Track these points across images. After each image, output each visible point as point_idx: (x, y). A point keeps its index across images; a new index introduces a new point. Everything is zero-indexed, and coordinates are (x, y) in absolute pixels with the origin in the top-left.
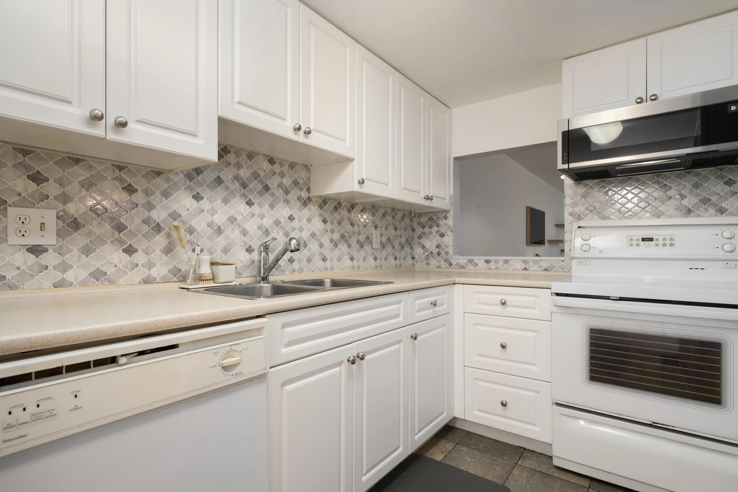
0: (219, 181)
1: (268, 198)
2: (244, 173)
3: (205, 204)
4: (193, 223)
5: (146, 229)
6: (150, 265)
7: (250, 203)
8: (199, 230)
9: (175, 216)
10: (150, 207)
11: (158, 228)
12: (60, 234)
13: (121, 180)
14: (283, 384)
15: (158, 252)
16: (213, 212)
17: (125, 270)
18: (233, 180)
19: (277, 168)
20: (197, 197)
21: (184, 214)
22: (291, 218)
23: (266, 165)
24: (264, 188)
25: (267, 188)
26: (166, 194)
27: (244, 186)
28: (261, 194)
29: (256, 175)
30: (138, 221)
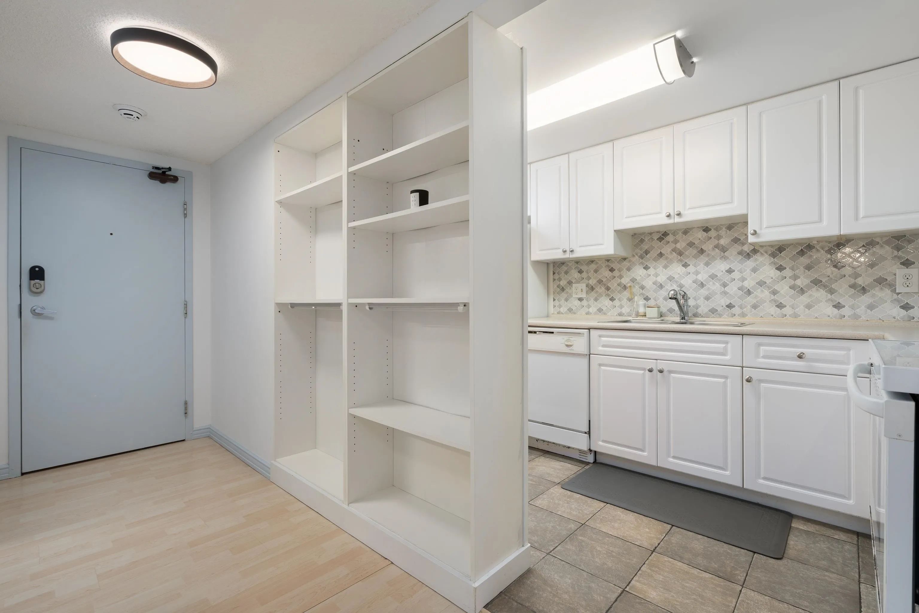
0: (661, 255)
1: (703, 258)
2: (680, 246)
3: (651, 271)
4: (644, 283)
5: (619, 288)
6: (621, 307)
7: (685, 265)
8: (648, 287)
9: (633, 280)
10: (621, 277)
11: (625, 288)
12: (587, 293)
13: (608, 266)
14: (600, 365)
15: (625, 300)
16: (657, 275)
17: (610, 308)
18: (671, 252)
19: (713, 233)
20: (646, 268)
21: (638, 278)
22: (730, 271)
23: (701, 235)
24: (698, 252)
25: (702, 251)
26: (629, 269)
27: (680, 254)
28: (695, 257)
29: (691, 244)
30: (616, 285)
